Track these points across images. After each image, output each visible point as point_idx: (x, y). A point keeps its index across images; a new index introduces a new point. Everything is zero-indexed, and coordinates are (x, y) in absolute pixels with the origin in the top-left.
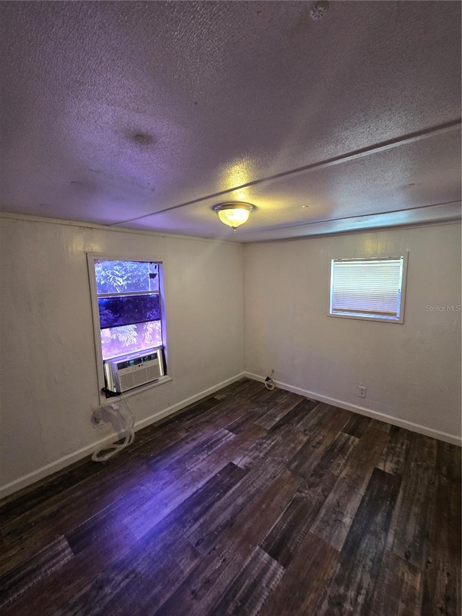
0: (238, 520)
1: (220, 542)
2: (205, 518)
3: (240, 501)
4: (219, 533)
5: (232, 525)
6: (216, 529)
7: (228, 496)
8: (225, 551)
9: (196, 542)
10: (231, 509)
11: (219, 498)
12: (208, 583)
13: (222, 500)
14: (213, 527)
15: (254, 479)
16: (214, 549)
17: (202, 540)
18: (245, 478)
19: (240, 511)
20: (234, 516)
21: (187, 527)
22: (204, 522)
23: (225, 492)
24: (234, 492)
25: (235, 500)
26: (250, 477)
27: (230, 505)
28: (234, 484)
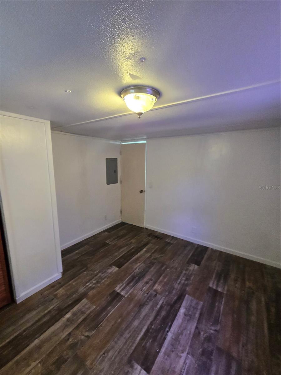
0: (136, 309)
1: (145, 297)
2: (157, 308)
3: (136, 323)
4: (146, 301)
5: (140, 306)
6: (148, 303)
7: (145, 326)
8: (142, 293)
9: (157, 296)
10: (142, 316)
11: (151, 324)
12: (147, 283)
13: (149, 322)
14: (151, 304)
15: (125, 347)
16: (147, 294)
17: (154, 297)
18: (133, 348)
19: (136, 315)
20: (139, 312)
21: (165, 302)
22: (157, 306)
23: (147, 331)
24: (141, 330)
25: (140, 323)
26: (128, 350)
27: (143, 319)
28: (142, 339)
